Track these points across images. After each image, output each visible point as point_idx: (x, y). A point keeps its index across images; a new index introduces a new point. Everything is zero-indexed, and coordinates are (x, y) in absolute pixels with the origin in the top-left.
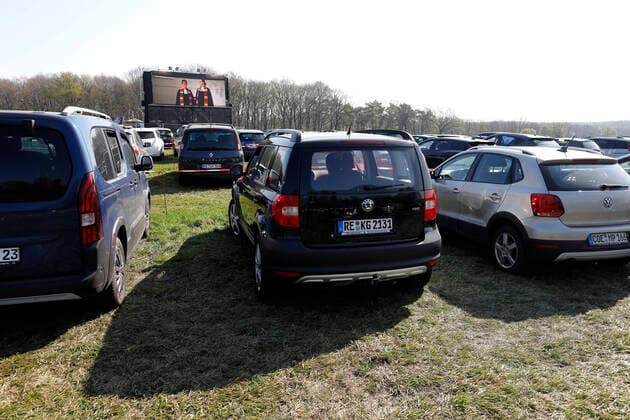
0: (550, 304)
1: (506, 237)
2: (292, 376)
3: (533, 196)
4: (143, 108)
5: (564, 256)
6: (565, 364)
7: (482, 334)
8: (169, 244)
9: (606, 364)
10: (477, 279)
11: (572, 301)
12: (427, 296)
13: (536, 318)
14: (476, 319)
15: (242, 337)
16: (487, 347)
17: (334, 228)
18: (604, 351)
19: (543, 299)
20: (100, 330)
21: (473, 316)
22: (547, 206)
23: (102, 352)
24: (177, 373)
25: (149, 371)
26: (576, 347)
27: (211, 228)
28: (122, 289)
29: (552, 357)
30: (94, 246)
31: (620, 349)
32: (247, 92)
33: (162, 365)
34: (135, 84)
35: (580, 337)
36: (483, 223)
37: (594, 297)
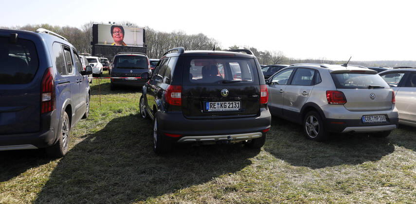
0: (340, 158)
1: (312, 118)
2: (173, 198)
3: (327, 92)
4: (92, 46)
5: (348, 129)
6: (349, 193)
7: (297, 175)
8: (100, 122)
9: (376, 193)
10: (294, 144)
11: (353, 156)
12: (263, 153)
13: (332, 166)
14: (293, 167)
15: (142, 175)
16: (300, 183)
17: (203, 107)
18: (373, 185)
19: (335, 155)
20: (49, 170)
21: (292, 165)
22: (336, 98)
23: (48, 183)
24: (97, 196)
25: (78, 195)
26: (356, 182)
27: (128, 114)
28: (66, 145)
29: (342, 188)
30: (49, 114)
31: (384, 184)
32: (157, 39)
33: (87, 191)
34: (88, 32)
35: (359, 177)
36: (298, 110)
37: (368, 155)
